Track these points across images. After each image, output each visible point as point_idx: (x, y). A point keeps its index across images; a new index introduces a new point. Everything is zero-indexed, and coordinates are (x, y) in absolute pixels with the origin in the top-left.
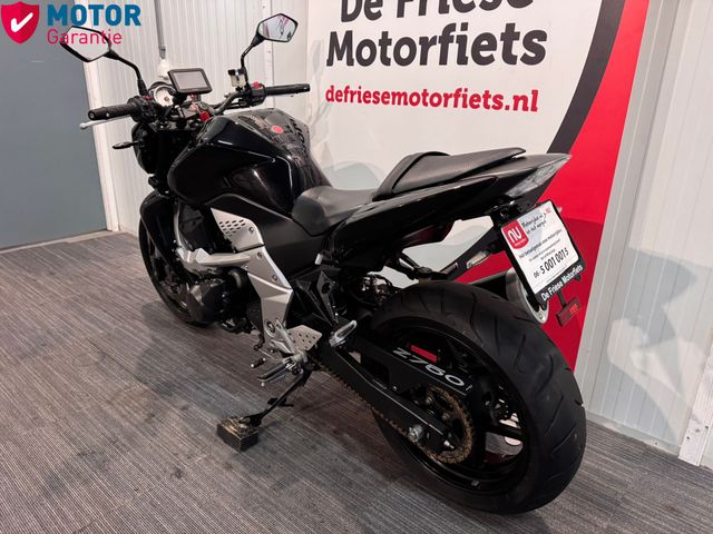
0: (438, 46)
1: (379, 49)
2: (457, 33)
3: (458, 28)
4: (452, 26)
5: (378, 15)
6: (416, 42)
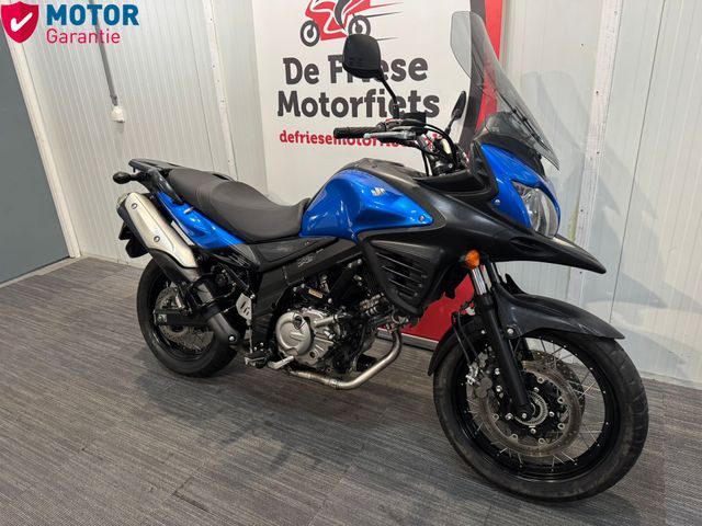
0: (365, 104)
1: (319, 105)
2: (378, 95)
3: (378, 92)
4: (373, 91)
5: (316, 81)
6: (348, 101)
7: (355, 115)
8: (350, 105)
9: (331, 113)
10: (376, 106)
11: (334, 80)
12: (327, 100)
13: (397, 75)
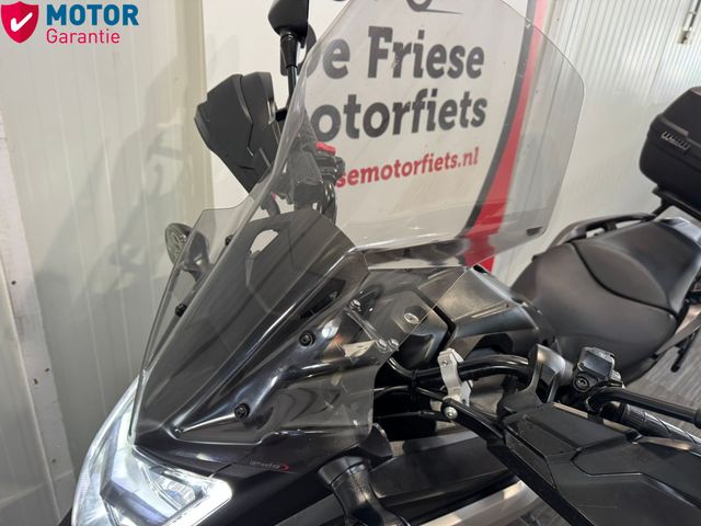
0: (412, 113)
1: (344, 118)
2: (428, 98)
3: (430, 93)
4: (423, 93)
5: (342, 73)
6: (390, 108)
7: (397, 131)
8: (392, 116)
9: (362, 133)
10: (424, 114)
11: (372, 73)
12: (358, 108)
13: (455, 69)
